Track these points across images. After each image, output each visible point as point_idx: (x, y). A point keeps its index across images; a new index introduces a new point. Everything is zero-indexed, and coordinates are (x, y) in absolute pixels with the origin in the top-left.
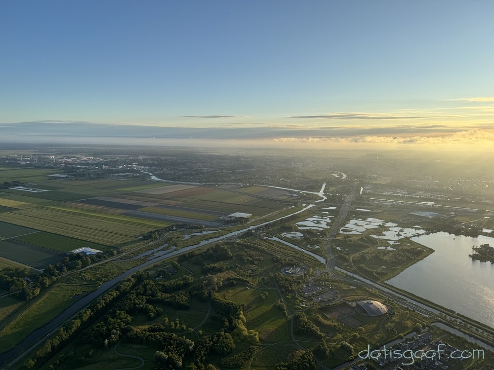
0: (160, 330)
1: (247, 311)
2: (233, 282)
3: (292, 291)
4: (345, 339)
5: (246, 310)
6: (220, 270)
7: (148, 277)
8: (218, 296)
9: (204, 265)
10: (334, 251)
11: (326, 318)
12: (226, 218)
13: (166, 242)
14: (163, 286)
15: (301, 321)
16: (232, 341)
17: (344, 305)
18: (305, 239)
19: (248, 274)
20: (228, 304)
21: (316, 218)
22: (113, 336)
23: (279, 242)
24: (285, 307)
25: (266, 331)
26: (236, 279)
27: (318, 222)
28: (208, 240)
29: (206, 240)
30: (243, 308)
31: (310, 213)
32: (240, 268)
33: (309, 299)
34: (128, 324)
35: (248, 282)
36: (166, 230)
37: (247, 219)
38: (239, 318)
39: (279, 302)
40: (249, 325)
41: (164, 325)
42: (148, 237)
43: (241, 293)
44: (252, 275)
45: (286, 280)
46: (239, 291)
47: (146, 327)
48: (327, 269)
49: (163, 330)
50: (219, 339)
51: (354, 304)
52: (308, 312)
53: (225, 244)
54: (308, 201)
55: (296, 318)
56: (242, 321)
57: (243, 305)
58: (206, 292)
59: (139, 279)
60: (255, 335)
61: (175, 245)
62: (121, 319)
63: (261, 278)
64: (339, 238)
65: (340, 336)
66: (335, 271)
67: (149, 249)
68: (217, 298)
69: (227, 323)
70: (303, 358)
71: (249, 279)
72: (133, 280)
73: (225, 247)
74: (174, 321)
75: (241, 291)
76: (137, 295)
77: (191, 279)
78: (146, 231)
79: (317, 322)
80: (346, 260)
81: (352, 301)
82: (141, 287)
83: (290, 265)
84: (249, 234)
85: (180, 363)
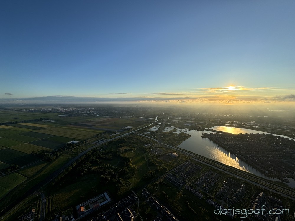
0: (102, 168)
3: (147, 152)
4: (165, 166)
6: (123, 146)
7: (97, 150)
8: (122, 155)
10: (161, 137)
11: (158, 159)
12: (124, 129)
13: (103, 138)
14: (103, 153)
15: (150, 161)
16: (127, 170)
17: (164, 155)
18: (151, 134)
20: (126, 157)
21: (155, 127)
22: (85, 171)
23: (143, 136)
24: (145, 157)
26: (128, 149)
27: (156, 129)
28: (118, 136)
29: (117, 136)
31: (153, 126)
33: (153, 154)
34: (90, 166)
36: (103, 133)
37: (131, 129)
38: (130, 162)
40: (133, 164)
41: (103, 166)
42: (96, 136)
45: (145, 148)
47: (97, 167)
48: (159, 144)
49: (103, 168)
50: (123, 169)
51: (167, 154)
52: (153, 158)
53: (124, 137)
54: (152, 122)
55: (149, 160)
58: (118, 154)
59: (94, 151)
60: (135, 167)
61: (106, 138)
62: (87, 165)
64: (162, 133)
65: (163, 165)
66: (161, 144)
67: (97, 140)
69: (126, 164)
70: (152, 173)
71: (133, 149)
72: (92, 151)
73: (124, 138)
74: (107, 165)
75: (130, 153)
76: (93, 157)
77: (112, 150)
78: (96, 134)
79: (156, 161)
80: (165, 140)
81: (167, 153)
82: (94, 153)
83: (147, 143)
84: (132, 133)
85: (110, 179)
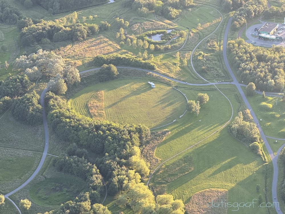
1: (152, 145)
2: (109, 69)
5: (148, 142)
9: (24, 25)
19: (152, 47)
25: (203, 195)
30: (140, 138)
32: (130, 30)
35: (152, 68)
39: (240, 119)
43: (133, 98)
44: (162, 47)
46: (127, 93)
56: (139, 172)
57: (139, 131)
63: (189, 55)
68: (68, 114)
